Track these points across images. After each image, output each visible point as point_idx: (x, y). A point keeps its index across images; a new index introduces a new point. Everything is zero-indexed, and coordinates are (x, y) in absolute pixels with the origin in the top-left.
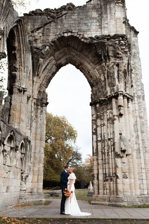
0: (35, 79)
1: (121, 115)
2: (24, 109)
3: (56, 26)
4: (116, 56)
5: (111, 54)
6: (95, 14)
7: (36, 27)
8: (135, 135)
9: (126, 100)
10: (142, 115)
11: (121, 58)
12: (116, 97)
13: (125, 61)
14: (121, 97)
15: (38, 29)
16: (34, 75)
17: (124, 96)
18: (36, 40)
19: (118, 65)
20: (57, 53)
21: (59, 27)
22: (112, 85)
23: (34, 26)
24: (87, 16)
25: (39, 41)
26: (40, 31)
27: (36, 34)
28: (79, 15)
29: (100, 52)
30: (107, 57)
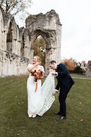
0: (30, 42)
1: (52, 54)
2: (27, 52)
3: (36, 23)
4: (52, 36)
5: (50, 36)
6: (48, 19)
7: (30, 24)
8: (55, 59)
9: (54, 49)
10: (59, 53)
11: (53, 37)
12: (51, 48)
13: (54, 38)
14: (52, 49)
15: (30, 25)
16: (29, 41)
17: (53, 48)
18: (30, 29)
19: (52, 39)
20: (36, 34)
21: (37, 24)
22: (50, 45)
23: (29, 23)
24: (45, 20)
25: (31, 29)
26: (31, 25)
27: (30, 26)
28: (43, 19)
29: (47, 35)
30: (49, 37)
